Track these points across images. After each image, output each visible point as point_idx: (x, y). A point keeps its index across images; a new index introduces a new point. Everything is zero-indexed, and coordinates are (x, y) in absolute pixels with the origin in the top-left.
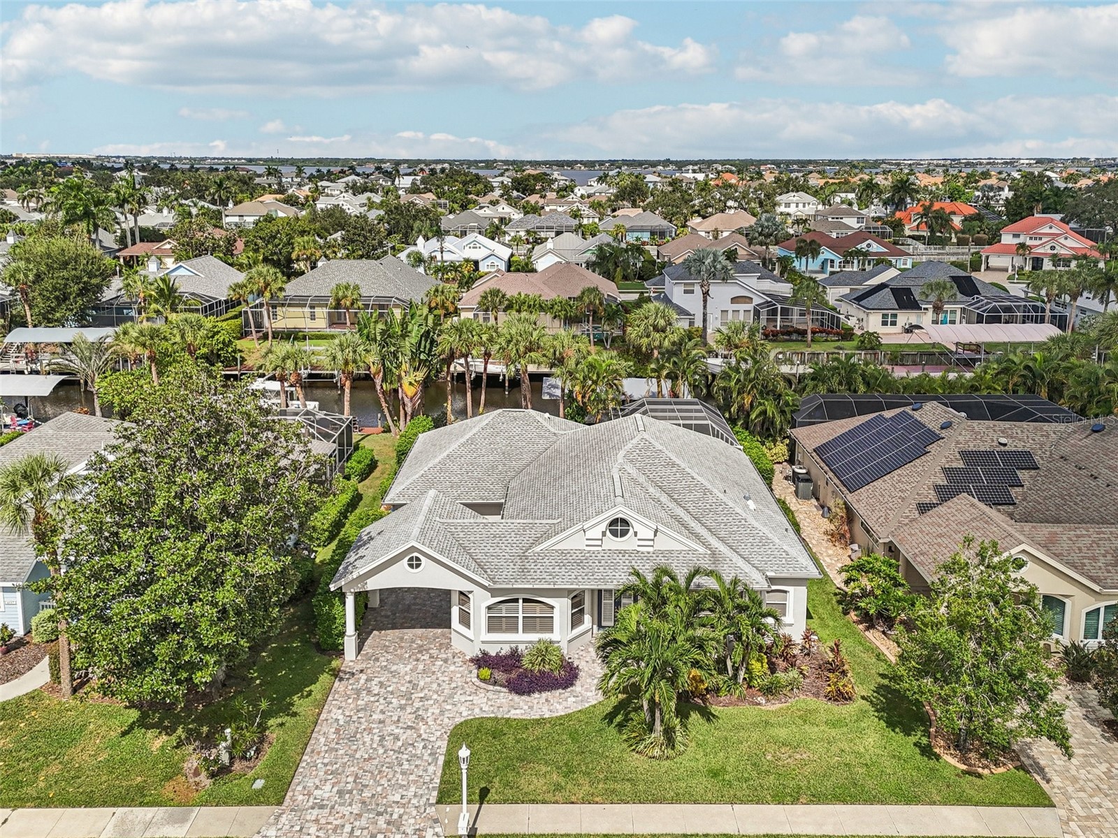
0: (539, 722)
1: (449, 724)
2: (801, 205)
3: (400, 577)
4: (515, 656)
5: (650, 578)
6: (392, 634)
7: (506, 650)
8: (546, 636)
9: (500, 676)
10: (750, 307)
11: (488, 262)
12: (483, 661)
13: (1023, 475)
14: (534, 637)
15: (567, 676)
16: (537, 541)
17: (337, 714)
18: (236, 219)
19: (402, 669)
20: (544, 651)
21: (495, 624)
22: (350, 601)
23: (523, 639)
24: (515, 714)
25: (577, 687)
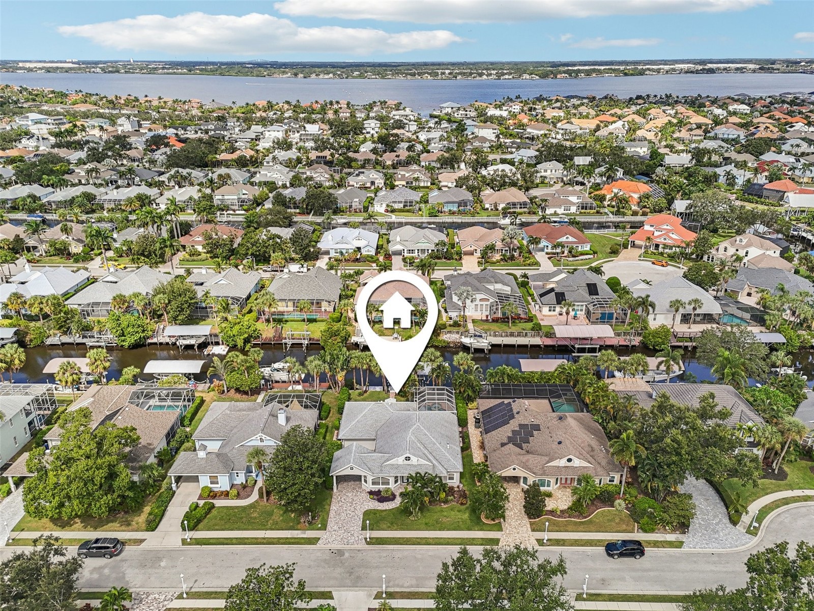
0: (386, 510)
1: (363, 511)
2: (554, 171)
3: (348, 472)
4: (379, 491)
5: (414, 475)
6: (345, 484)
7: (377, 490)
8: (388, 486)
9: (375, 497)
10: (488, 303)
11: (366, 249)
12: (371, 493)
13: (535, 433)
14: (385, 486)
15: (393, 497)
16: (385, 461)
17: (334, 508)
18: (220, 197)
19: (350, 495)
20: (387, 490)
21: (373, 483)
22: (335, 478)
23: (381, 487)
24: (379, 508)
25: (396, 501)
